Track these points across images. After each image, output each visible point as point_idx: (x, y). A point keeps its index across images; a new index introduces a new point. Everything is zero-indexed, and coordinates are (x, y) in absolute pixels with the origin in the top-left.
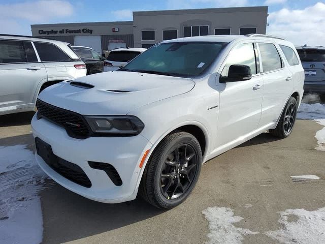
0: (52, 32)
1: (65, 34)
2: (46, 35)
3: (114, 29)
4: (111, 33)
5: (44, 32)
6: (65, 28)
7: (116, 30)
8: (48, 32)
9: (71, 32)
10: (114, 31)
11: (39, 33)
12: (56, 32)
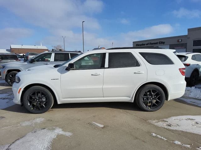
0: (143, 45)
1: (149, 45)
2: (140, 46)
3: (179, 40)
4: (177, 43)
5: (138, 45)
6: (149, 42)
7: (180, 41)
8: (141, 45)
9: (152, 44)
10: (178, 42)
11: (136, 46)
12: (144, 45)
